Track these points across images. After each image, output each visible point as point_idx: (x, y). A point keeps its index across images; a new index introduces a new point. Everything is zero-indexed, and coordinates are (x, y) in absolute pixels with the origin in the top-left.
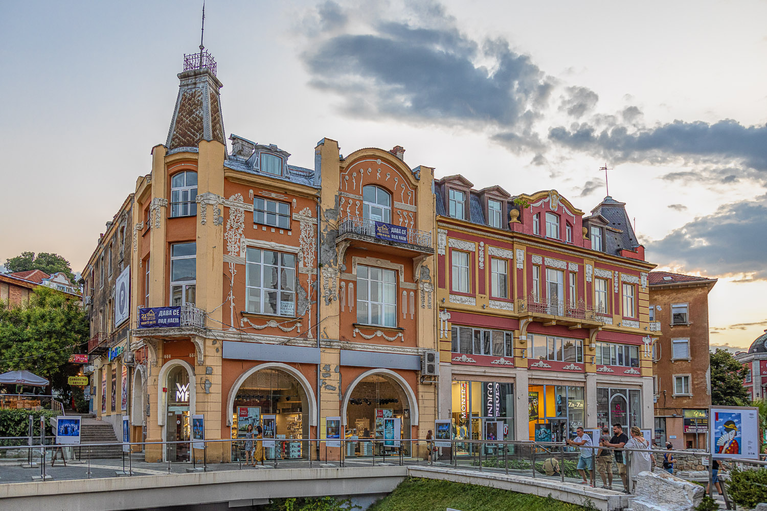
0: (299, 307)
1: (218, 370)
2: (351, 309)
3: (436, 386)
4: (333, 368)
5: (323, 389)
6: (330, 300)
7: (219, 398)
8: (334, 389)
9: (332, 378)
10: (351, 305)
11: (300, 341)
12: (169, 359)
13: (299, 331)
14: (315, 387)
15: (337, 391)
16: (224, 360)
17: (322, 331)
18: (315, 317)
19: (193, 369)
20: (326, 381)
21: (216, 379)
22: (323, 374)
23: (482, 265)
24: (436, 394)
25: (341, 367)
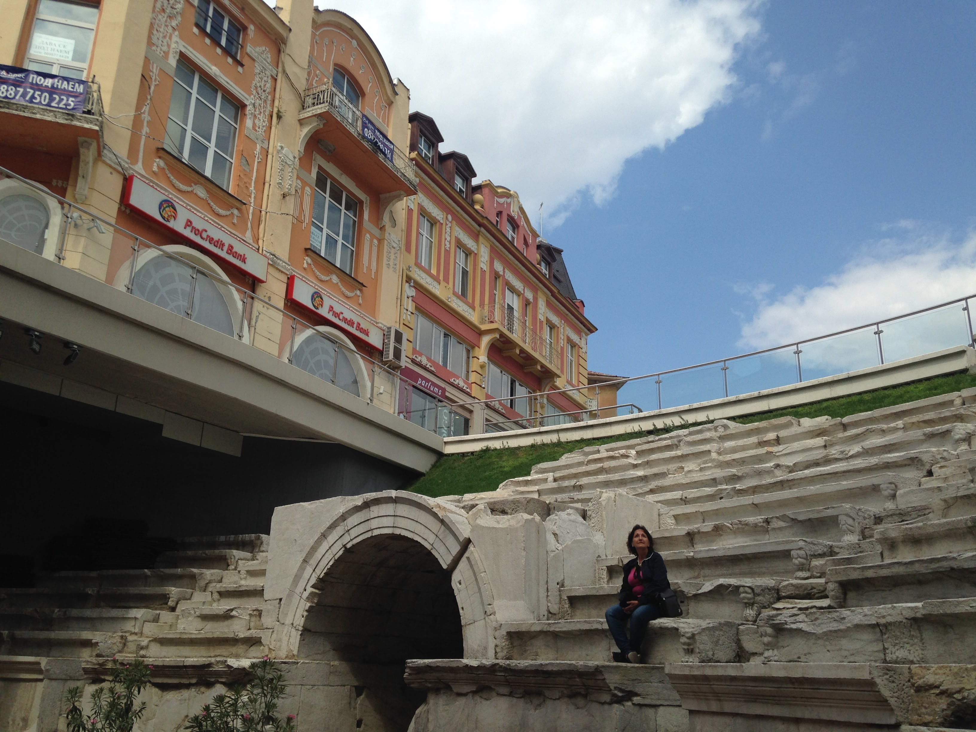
6: (283, 194)
13: (235, 221)
17: (267, 236)
18: (258, 213)
23: (448, 246)
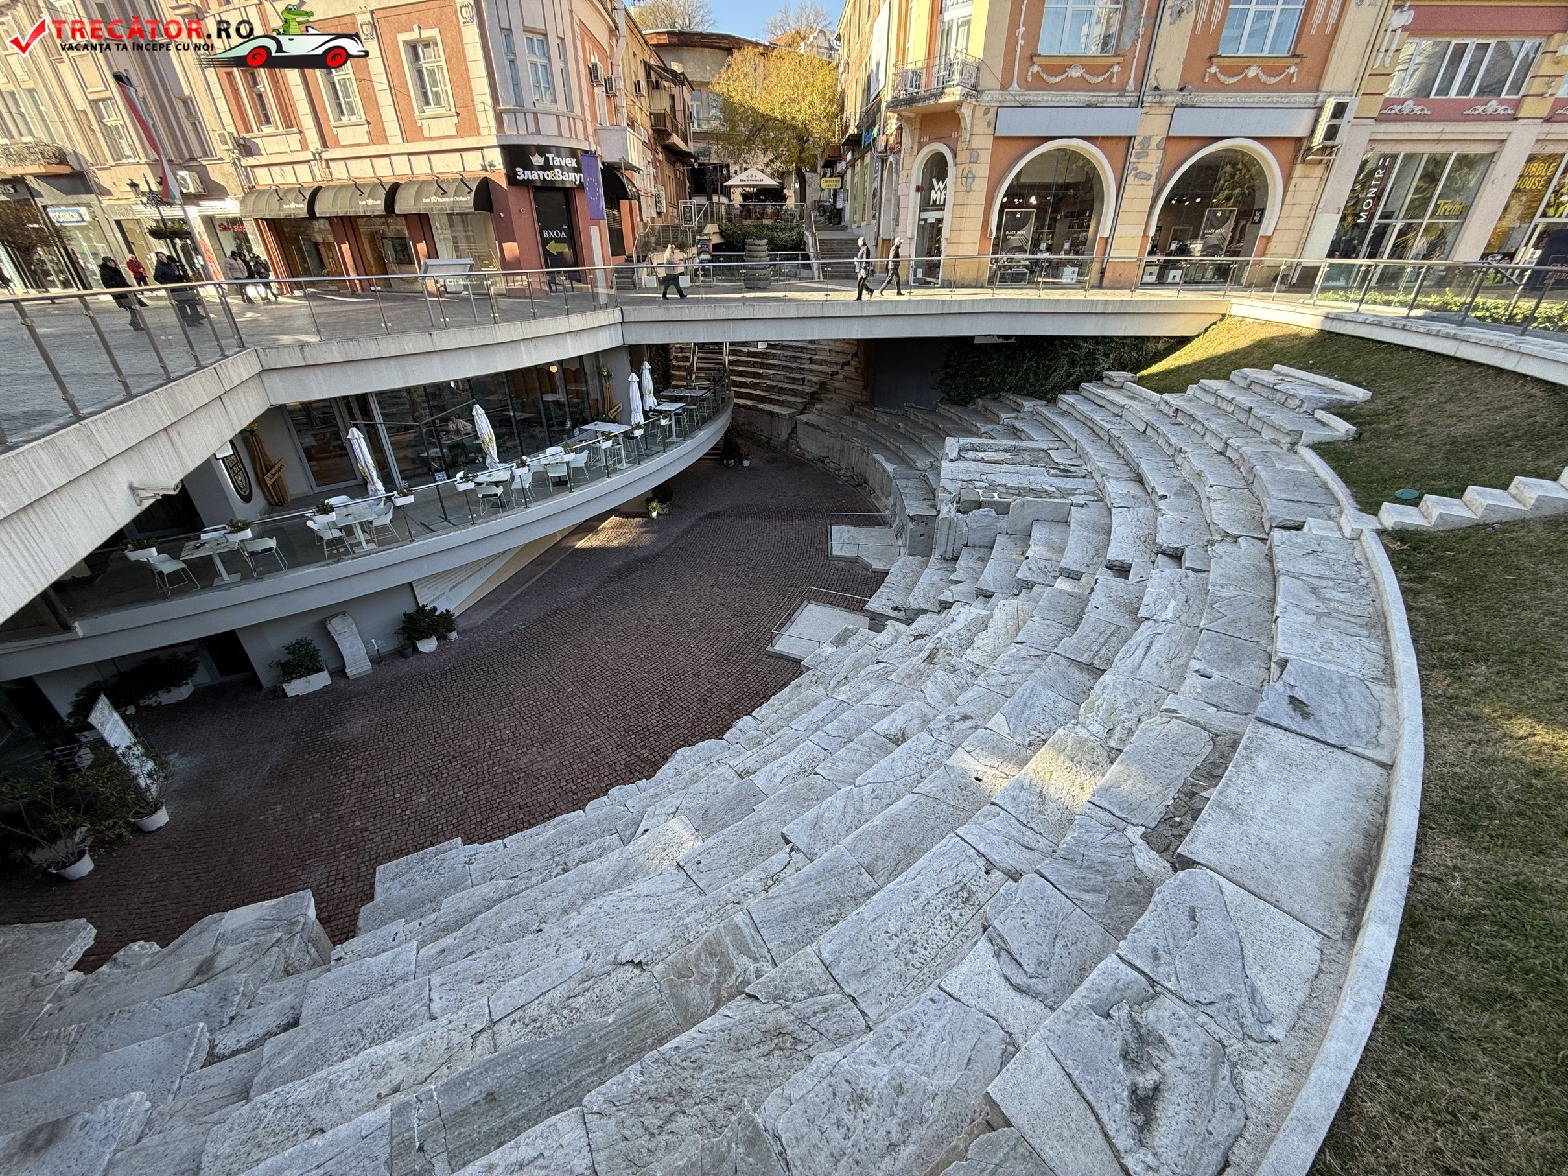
0: (1123, 35)
1: (985, 157)
2: (1214, 26)
3: (1328, 166)
4: (1154, 142)
5: (1130, 180)
6: (1180, 12)
7: (981, 198)
8: (1148, 177)
9: (1148, 160)
10: (1216, 18)
11: (1112, 98)
12: (927, 144)
13: (1114, 81)
14: (1119, 176)
15: (1153, 181)
16: (995, 138)
17: (1152, 76)
18: (1146, 50)
19: (955, 155)
20: (1139, 166)
21: (982, 171)
22: (1137, 154)
24: (1324, 180)
25: (1168, 138)
